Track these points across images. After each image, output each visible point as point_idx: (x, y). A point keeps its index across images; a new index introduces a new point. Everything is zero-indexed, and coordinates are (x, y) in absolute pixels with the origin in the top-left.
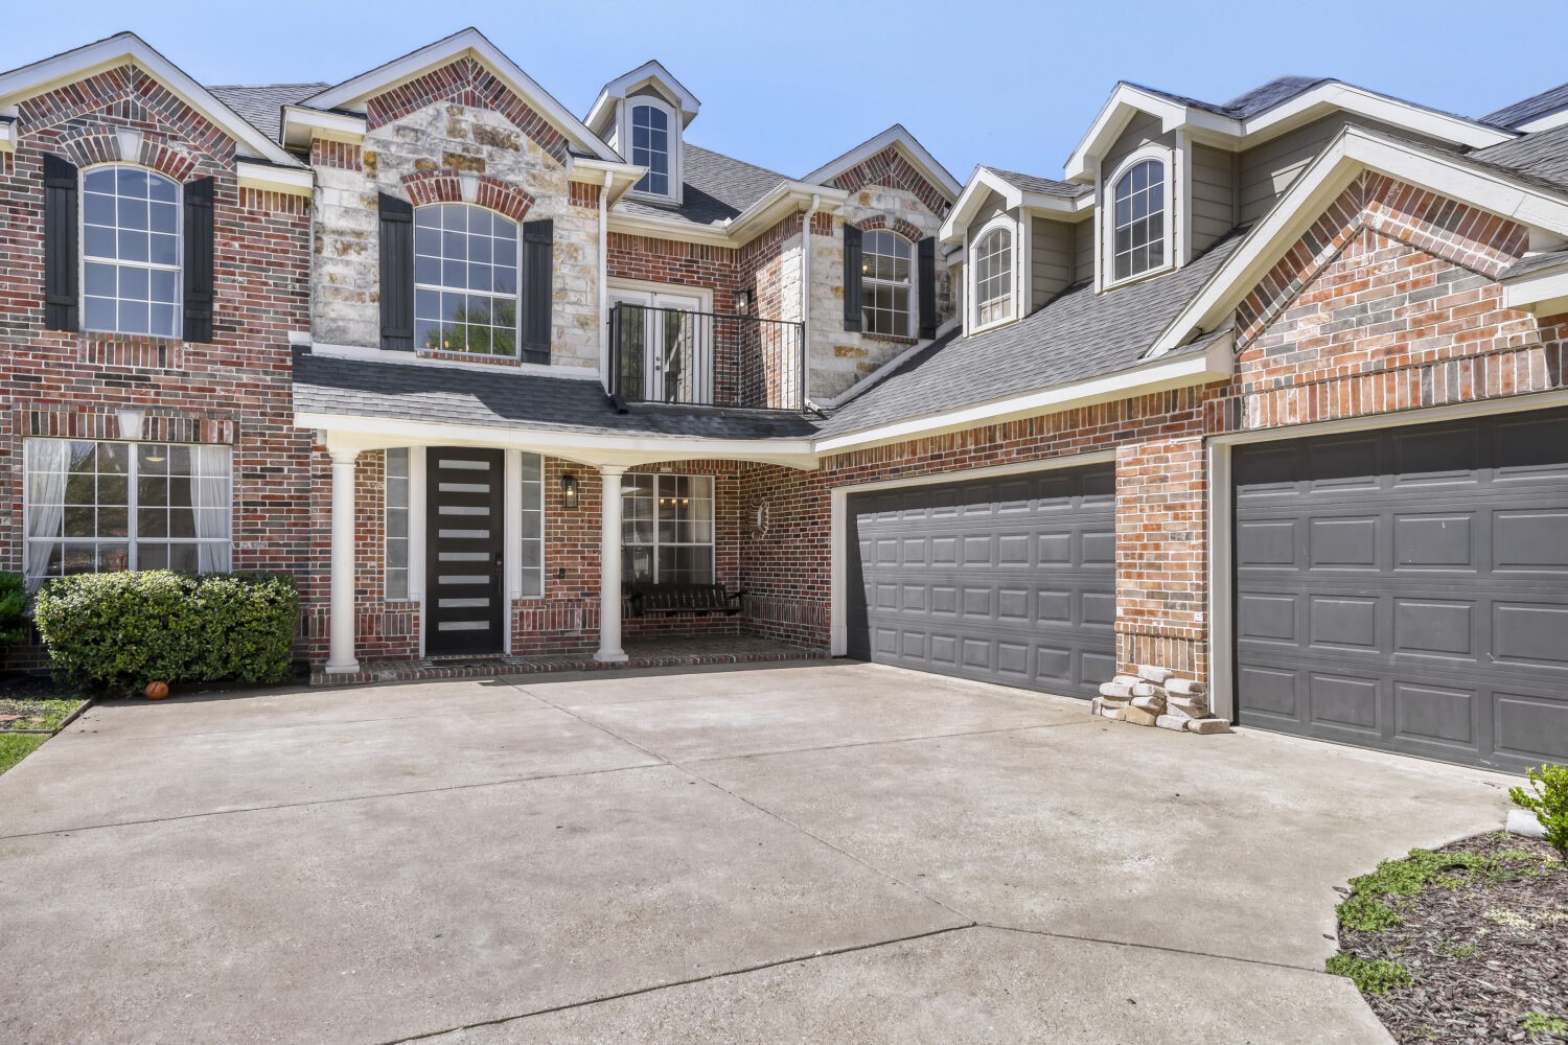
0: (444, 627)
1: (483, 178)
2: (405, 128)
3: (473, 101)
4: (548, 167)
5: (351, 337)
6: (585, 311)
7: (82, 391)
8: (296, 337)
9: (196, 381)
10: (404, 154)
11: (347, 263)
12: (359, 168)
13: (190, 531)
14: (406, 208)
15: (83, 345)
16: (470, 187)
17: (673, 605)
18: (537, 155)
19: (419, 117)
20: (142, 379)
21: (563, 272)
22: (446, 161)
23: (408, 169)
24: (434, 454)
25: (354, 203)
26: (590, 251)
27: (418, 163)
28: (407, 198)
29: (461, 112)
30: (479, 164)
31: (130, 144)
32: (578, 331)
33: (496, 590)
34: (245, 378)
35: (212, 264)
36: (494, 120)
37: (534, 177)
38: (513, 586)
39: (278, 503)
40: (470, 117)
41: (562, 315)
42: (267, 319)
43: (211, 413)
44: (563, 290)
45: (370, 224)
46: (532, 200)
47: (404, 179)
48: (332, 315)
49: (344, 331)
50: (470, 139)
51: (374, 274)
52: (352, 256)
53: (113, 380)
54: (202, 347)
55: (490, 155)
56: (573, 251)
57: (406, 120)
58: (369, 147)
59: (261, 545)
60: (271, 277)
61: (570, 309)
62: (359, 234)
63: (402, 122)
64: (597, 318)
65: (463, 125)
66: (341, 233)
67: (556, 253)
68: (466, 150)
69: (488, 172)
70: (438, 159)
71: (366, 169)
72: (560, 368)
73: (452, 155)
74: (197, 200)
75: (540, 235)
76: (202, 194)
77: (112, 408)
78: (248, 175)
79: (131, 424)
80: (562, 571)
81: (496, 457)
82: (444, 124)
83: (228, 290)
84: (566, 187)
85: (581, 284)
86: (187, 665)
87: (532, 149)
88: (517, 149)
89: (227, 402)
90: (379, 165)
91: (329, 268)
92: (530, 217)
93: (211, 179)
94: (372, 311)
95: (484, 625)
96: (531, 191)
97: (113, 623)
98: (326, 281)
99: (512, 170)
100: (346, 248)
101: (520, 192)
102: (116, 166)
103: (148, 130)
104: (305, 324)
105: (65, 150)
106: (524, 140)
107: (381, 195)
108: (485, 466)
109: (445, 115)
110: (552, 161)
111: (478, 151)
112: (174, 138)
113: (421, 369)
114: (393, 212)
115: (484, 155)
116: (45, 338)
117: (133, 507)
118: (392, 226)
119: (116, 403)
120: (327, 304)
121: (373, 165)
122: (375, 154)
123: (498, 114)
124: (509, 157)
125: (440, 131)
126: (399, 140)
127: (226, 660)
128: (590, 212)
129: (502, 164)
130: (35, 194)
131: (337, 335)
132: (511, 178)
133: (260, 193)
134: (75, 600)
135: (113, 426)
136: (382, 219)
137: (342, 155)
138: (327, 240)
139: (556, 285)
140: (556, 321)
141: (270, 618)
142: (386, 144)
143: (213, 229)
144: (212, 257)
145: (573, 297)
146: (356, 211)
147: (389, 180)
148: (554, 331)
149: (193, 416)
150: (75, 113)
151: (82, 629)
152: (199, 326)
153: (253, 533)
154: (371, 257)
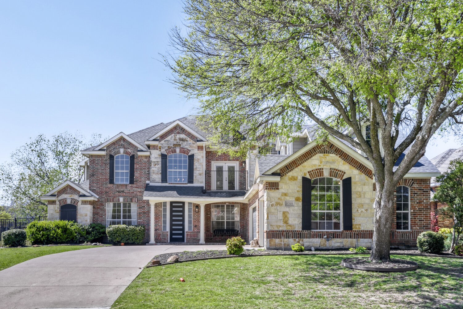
0: (173, 237)
1: (180, 148)
2: (166, 141)
3: (179, 133)
4: (193, 144)
5: (157, 181)
6: (200, 172)
7: (114, 194)
8: (147, 182)
9: (131, 191)
10: (166, 146)
11: (156, 167)
12: (158, 149)
13: (131, 218)
14: (166, 156)
15: (115, 186)
16: (178, 150)
17: (220, 233)
18: (191, 141)
19: (169, 138)
20: (123, 191)
21: (196, 164)
22: (173, 146)
23: (167, 148)
24: (171, 203)
25: (157, 156)
26: (202, 160)
27: (168, 147)
28: (166, 154)
29: (176, 135)
30: (180, 145)
31: (122, 150)
32: (199, 176)
33: (183, 230)
34: (139, 190)
35: (134, 170)
36: (183, 136)
37: (190, 146)
38: (186, 229)
39: (144, 213)
40: (178, 136)
41: (196, 173)
42: (143, 179)
43: (134, 197)
44: (196, 168)
45: (160, 160)
46: (190, 151)
47: (166, 150)
48: (153, 177)
49: (155, 180)
50: (178, 141)
51: (160, 169)
52: (157, 166)
53: (119, 192)
54: (132, 185)
55: (182, 143)
56: (198, 160)
57: (167, 139)
58: (160, 145)
59: (141, 221)
60: (143, 171)
61: (197, 172)
62: (158, 162)
63: (165, 139)
64: (203, 173)
65: (177, 138)
66: (155, 162)
67: (195, 161)
68: (177, 143)
69: (181, 146)
70: (172, 145)
71: (159, 149)
72: (195, 184)
73: (174, 144)
74: (132, 159)
75: (191, 157)
76: (133, 158)
77: (119, 197)
78: (140, 154)
79: (121, 199)
80: (196, 226)
81: (183, 203)
82: (173, 138)
83: (137, 174)
84: (197, 147)
85: (200, 167)
86: (127, 240)
87: (190, 140)
88: (187, 141)
89: (136, 195)
90: (161, 148)
91: (153, 169)
92: (190, 154)
93: (134, 155)
94: (160, 176)
95: (181, 237)
96: (190, 149)
97: (116, 233)
98: (152, 171)
99: (186, 145)
100: (155, 165)
101: (187, 149)
102: (120, 154)
103: (124, 148)
104: (149, 179)
105: (112, 153)
106: (188, 139)
107: (162, 154)
108: (181, 204)
109: (173, 137)
110: (194, 142)
111: (180, 143)
112: (128, 148)
113: (168, 186)
114: (164, 157)
115: (181, 143)
116: (110, 185)
117: (122, 214)
118: (163, 160)
119: (119, 196)
120: (152, 175)
121: (160, 148)
122: (161, 146)
123: (183, 135)
124: (186, 143)
125: (172, 140)
126: (165, 143)
127: (133, 240)
128: (202, 152)
129: (184, 145)
130: (108, 161)
131: (154, 181)
132: (186, 147)
133: (142, 156)
134: (111, 229)
135: (119, 199)
136: (162, 159)
137: (155, 147)
138: (152, 163)
139: (195, 167)
140: (194, 175)
141: (139, 233)
142: (162, 144)
143: (134, 164)
144: (134, 169)
145: (198, 169)
146: (157, 157)
147: (163, 151)
148: (194, 177)
149: (131, 197)
150: (114, 147)
151: (112, 233)
152: (132, 182)
153: (140, 218)
154: (160, 166)
